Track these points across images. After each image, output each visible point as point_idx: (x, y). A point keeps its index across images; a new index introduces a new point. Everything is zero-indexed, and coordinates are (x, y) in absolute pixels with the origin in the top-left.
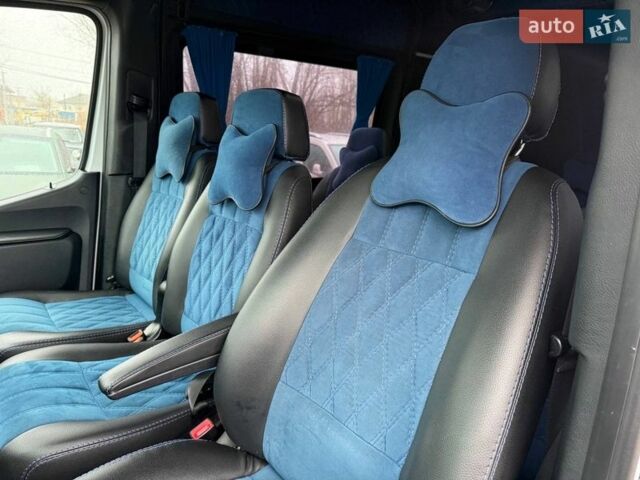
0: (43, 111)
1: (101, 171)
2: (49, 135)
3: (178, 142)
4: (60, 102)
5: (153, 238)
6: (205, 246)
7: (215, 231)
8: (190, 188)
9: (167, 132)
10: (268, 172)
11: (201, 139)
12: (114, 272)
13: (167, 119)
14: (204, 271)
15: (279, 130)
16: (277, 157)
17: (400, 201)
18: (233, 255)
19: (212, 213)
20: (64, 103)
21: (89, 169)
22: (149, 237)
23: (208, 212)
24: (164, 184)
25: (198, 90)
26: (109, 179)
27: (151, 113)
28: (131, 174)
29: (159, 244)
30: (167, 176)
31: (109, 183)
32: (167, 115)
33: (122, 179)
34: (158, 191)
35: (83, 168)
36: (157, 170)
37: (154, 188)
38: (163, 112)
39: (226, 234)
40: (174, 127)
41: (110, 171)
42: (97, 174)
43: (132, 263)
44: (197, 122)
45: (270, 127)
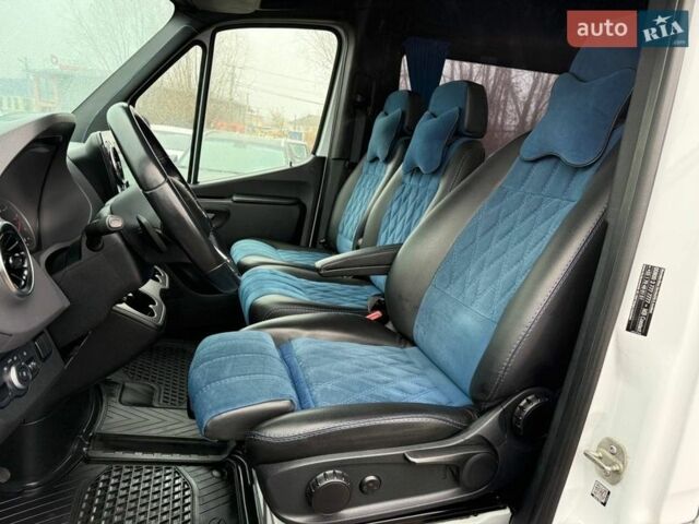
0: (276, 131)
1: (327, 156)
2: (283, 145)
3: (387, 130)
4: (291, 123)
5: (358, 208)
6: (395, 207)
7: (403, 196)
8: (390, 167)
9: (380, 122)
10: (449, 145)
11: (405, 127)
12: (326, 237)
13: (382, 113)
14: (391, 225)
15: (461, 111)
16: (457, 134)
17: (539, 156)
18: (414, 211)
19: (403, 183)
20: (294, 123)
21: (318, 154)
22: (355, 208)
23: (401, 182)
24: (372, 167)
25: (410, 89)
26: (332, 162)
27: (370, 109)
28: (348, 159)
29: (362, 212)
30: (375, 159)
31: (331, 167)
32: (382, 110)
33: (342, 163)
34: (367, 172)
35: (314, 152)
36: (368, 156)
37: (364, 170)
38: (379, 108)
39: (411, 198)
40: (385, 118)
41: (333, 156)
42: (324, 158)
43: (340, 229)
44: (403, 114)
45: (456, 109)
